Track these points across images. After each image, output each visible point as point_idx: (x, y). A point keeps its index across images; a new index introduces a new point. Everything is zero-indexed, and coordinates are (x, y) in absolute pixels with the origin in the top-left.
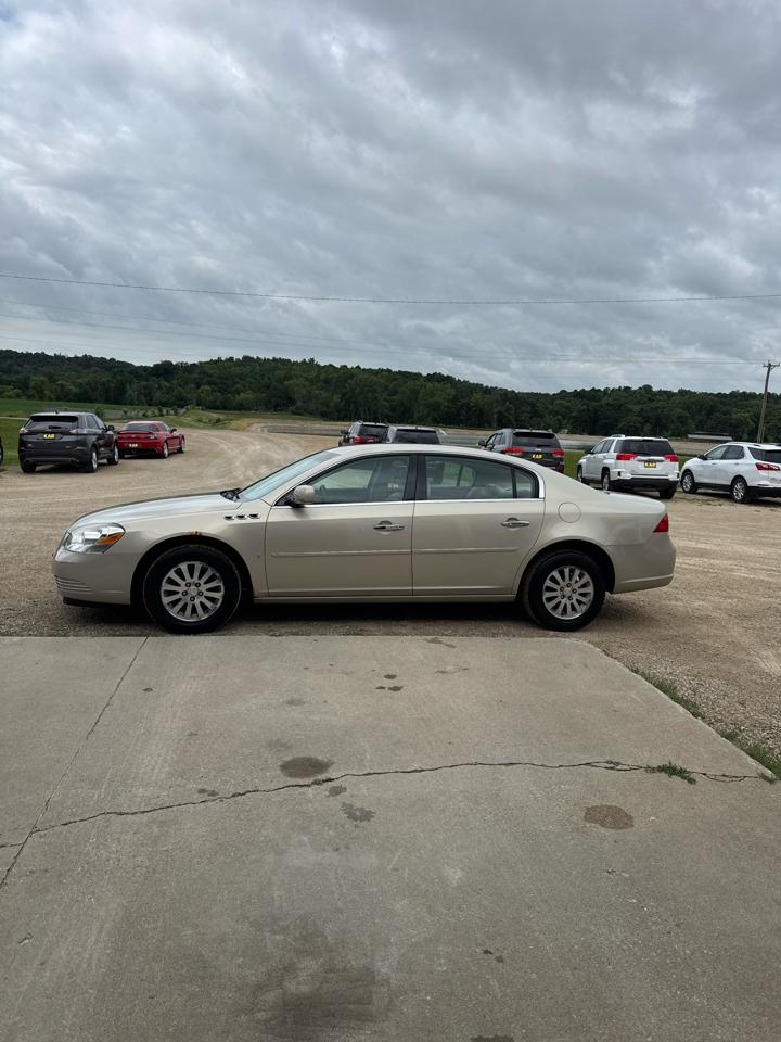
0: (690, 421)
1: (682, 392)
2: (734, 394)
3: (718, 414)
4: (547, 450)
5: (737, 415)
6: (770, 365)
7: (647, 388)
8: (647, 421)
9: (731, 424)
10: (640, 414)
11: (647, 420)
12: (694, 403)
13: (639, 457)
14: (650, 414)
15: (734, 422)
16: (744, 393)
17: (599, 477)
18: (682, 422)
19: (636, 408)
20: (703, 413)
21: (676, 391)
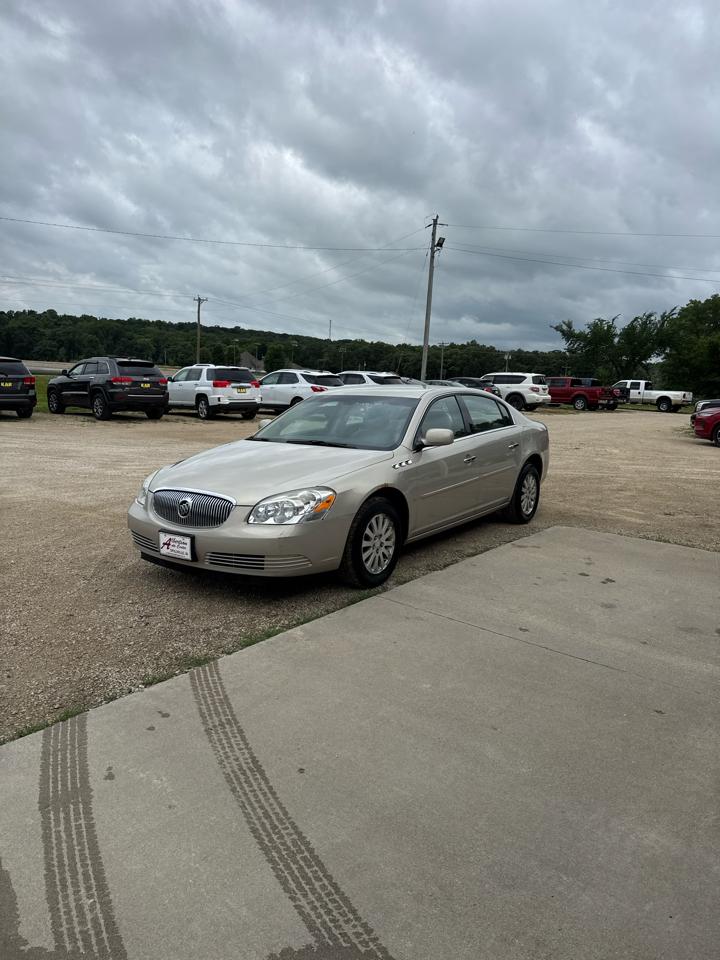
0: (100, 346)
1: (85, 318)
2: (131, 321)
3: (123, 339)
4: (153, 379)
5: (141, 340)
6: (199, 299)
7: (52, 313)
8: (61, 346)
9: (137, 349)
10: (53, 337)
11: (61, 344)
12: (101, 328)
13: (233, 385)
14: (63, 338)
15: (139, 346)
16: (140, 320)
17: (193, 403)
18: (93, 347)
19: (48, 332)
20: (111, 337)
21: (79, 316)
